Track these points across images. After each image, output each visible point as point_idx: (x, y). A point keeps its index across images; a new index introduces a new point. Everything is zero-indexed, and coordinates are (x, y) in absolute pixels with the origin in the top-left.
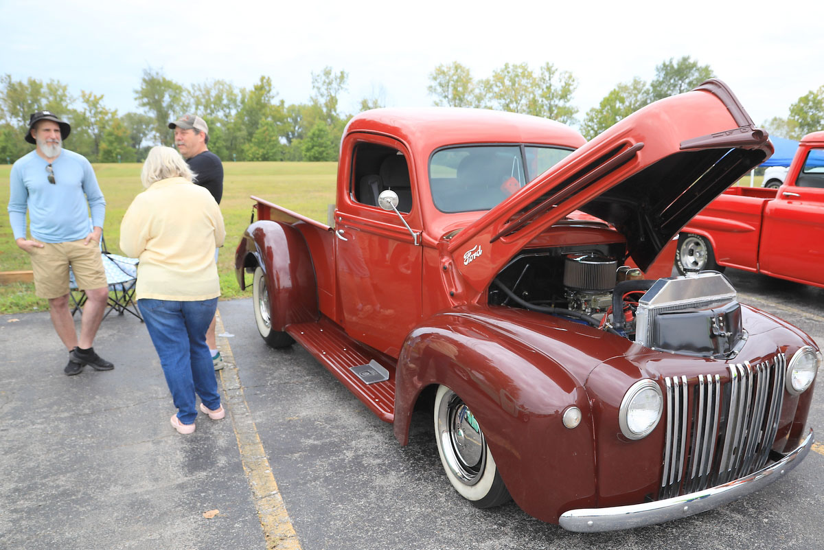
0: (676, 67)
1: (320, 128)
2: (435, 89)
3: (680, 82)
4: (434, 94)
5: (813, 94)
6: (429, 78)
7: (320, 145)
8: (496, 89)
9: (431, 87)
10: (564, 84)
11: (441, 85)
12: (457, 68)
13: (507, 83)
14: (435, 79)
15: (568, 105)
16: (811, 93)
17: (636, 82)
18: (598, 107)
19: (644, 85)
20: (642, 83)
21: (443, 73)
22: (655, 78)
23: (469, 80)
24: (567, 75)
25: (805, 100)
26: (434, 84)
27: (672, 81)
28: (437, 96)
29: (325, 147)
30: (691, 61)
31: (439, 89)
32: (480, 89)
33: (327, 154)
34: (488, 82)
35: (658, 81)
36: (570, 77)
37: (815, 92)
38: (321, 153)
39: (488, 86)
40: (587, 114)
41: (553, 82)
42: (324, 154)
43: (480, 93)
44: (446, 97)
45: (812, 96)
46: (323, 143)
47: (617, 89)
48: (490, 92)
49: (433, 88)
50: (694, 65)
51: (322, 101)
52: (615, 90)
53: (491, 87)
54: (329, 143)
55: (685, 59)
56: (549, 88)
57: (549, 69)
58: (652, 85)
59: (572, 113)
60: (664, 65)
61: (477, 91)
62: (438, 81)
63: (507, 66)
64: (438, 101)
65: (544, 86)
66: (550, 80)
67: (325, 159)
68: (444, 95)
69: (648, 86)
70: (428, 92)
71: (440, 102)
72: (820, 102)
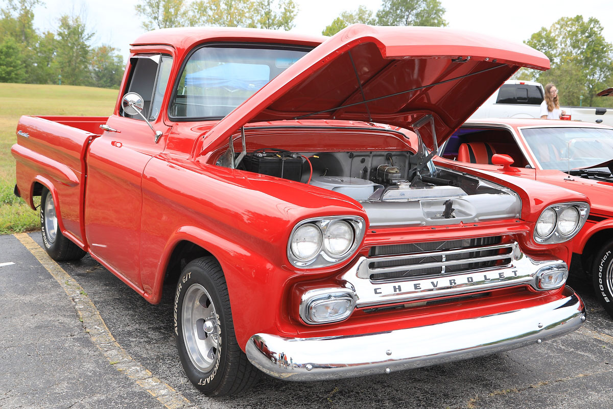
1: (9, 44)
2: (144, 10)
3: (407, 13)
4: (142, 14)
5: (546, 31)
7: (8, 64)
8: (210, 13)
9: (139, 6)
10: (283, 11)
11: (150, 4)
16: (544, 29)
17: (361, 12)
19: (370, 15)
20: (368, 12)
22: (381, 9)
25: (537, 36)
26: (143, 3)
27: (398, 12)
28: (146, 16)
29: (14, 67)
31: (149, 10)
32: (194, 12)
33: (16, 74)
34: (201, 4)
35: (384, 11)
36: (290, 3)
37: (548, 29)
38: (9, 73)
39: (202, 8)
41: (272, 7)
42: (13, 75)
43: (194, 16)
44: (155, 18)
45: (545, 33)
46: (11, 63)
47: (341, 18)
48: (204, 15)
49: (142, 7)
51: (15, 15)
52: (338, 19)
53: (205, 10)
54: (19, 62)
56: (268, 13)
58: (378, 15)
61: (191, 14)
64: (147, 22)
65: (263, 13)
66: (269, 4)
67: (15, 80)
68: (153, 15)
69: (374, 16)
70: (136, 12)
71: (149, 23)
72: (554, 40)
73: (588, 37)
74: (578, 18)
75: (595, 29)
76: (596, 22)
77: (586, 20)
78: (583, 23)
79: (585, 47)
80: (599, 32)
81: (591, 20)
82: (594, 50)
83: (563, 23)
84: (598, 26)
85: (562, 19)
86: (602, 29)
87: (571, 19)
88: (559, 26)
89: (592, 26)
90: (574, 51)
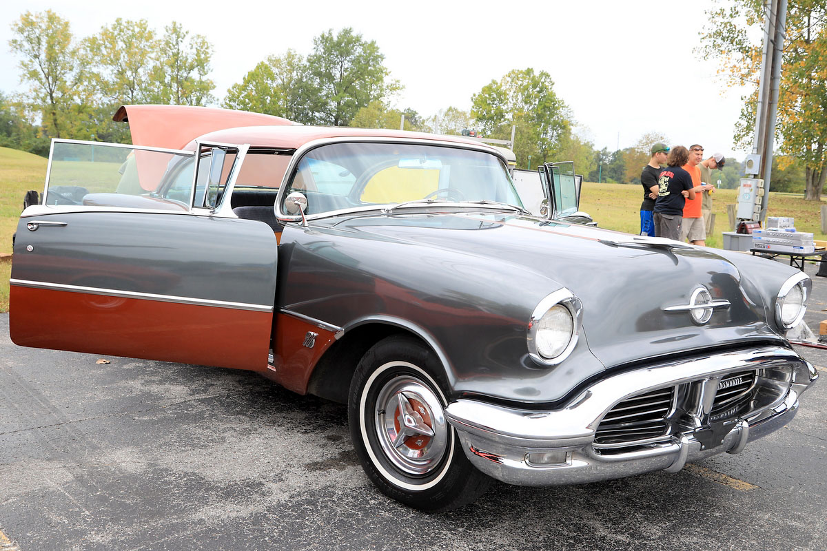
0: (335, 39)
2: (21, 46)
3: (342, 59)
4: (19, 51)
5: (497, 84)
6: (12, 29)
8: (105, 52)
9: (15, 41)
10: (196, 51)
11: (30, 40)
12: (52, 19)
13: (121, 45)
14: (21, 31)
15: (204, 78)
16: (494, 82)
17: (290, 56)
18: (241, 82)
19: (299, 60)
20: (297, 56)
21: (32, 24)
22: (313, 53)
23: (67, 37)
24: (200, 40)
25: (488, 89)
26: (19, 37)
28: (23, 54)
30: (354, 34)
31: (27, 46)
32: (86, 51)
34: (95, 39)
35: (315, 55)
36: (203, 43)
37: (499, 82)
39: (93, 45)
40: (229, 91)
41: (182, 46)
43: (86, 55)
44: (36, 57)
45: (496, 86)
47: (267, 63)
48: (98, 54)
49: (19, 43)
50: (358, 39)
52: (262, 63)
53: (99, 49)
55: (347, 32)
56: (177, 55)
57: (175, 30)
58: (309, 60)
59: (208, 90)
60: (323, 37)
61: (81, 52)
62: (26, 34)
63: (118, 21)
65: (171, 52)
66: (177, 44)
68: (33, 53)
69: (305, 62)
70: (10, 48)
71: (30, 63)
72: (505, 94)
73: (539, 92)
74: (529, 72)
75: (547, 84)
76: (547, 76)
77: (537, 73)
78: (534, 77)
79: (537, 103)
80: (550, 87)
81: (543, 74)
82: (545, 107)
83: (514, 76)
84: (549, 80)
85: (513, 72)
86: (553, 84)
87: (522, 72)
88: (510, 80)
89: (543, 80)
90: (526, 107)
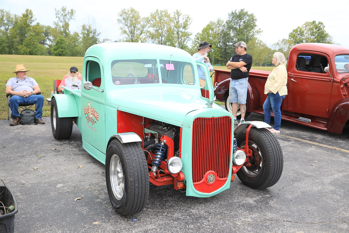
1: (61, 38)
3: (240, 21)
4: (120, 23)
5: (300, 28)
6: (118, 15)
7: (62, 48)
8: (152, 22)
10: (185, 21)
11: (124, 19)
12: (132, 10)
13: (158, 19)
14: (121, 16)
15: (186, 31)
16: (299, 27)
17: (219, 21)
18: (201, 32)
19: (223, 22)
20: (222, 21)
21: (126, 13)
22: (228, 19)
23: (138, 17)
24: (186, 17)
25: (296, 31)
26: (121, 18)
27: (236, 21)
28: (122, 24)
29: (64, 49)
30: (245, 11)
31: (123, 21)
32: (144, 22)
33: (65, 52)
34: (148, 18)
35: (229, 20)
36: (188, 17)
37: (301, 27)
38: (62, 52)
39: (148, 21)
40: (196, 36)
41: (180, 19)
42: (64, 53)
43: (144, 24)
44: (126, 25)
45: (299, 29)
46: (63, 47)
48: (149, 24)
49: (120, 20)
50: (246, 13)
51: (61, 24)
52: (209, 24)
54: (66, 47)
55: (242, 10)
56: (177, 22)
57: (178, 13)
58: (227, 23)
59: (189, 35)
60: (232, 13)
61: (142, 23)
62: (123, 17)
63: (157, 11)
64: (122, 27)
65: (175, 21)
66: (178, 18)
67: (64, 55)
68: (126, 24)
69: (224, 23)
70: (118, 22)
71: (123, 27)
72: (303, 32)
73: (318, 31)
74: (314, 22)
75: (321, 27)
76: (322, 23)
77: (317, 23)
78: (316, 24)
79: (316, 35)
80: (323, 28)
81: (319, 23)
82: (321, 37)
83: (307, 24)
84: (322, 25)
85: (307, 23)
86: (324, 27)
87: (311, 23)
88: (305, 26)
89: (320, 25)
90: (312, 37)
